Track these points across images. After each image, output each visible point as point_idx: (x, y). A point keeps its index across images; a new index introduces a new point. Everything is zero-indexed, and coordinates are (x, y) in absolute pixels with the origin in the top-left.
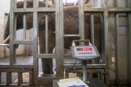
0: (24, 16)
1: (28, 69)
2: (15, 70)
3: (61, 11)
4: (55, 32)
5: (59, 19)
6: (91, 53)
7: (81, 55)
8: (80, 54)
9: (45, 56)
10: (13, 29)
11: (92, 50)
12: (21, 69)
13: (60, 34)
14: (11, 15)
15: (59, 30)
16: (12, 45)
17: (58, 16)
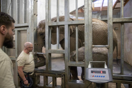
0: (57, 29)
1: (61, 75)
2: (51, 75)
3: (89, 24)
4: (84, 43)
5: (88, 31)
6: (104, 77)
7: (94, 78)
8: (93, 76)
9: (75, 64)
10: (48, 40)
11: (105, 73)
12: (55, 74)
13: (89, 44)
14: (47, 29)
15: (88, 41)
16: (48, 54)
17: (87, 28)
